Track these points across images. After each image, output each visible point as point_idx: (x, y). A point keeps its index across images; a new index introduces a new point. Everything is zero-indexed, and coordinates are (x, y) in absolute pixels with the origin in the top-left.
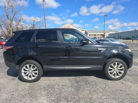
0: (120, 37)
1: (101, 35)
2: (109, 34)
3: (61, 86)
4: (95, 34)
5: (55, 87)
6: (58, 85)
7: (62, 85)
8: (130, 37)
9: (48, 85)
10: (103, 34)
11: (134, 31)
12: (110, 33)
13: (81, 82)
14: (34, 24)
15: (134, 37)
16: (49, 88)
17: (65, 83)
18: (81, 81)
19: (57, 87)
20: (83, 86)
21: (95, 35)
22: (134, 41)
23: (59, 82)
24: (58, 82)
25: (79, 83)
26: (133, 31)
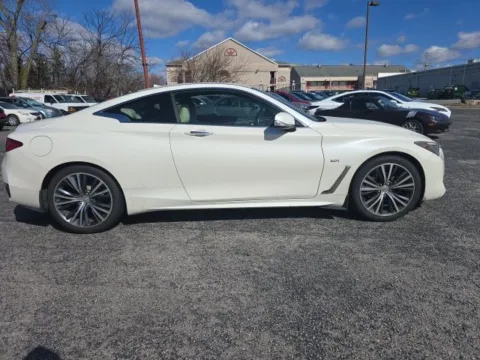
0: (418, 89)
1: (349, 83)
2: (375, 78)
3: (214, 320)
4: (328, 79)
5: (177, 328)
6: (194, 312)
7: (219, 315)
8: (453, 90)
9: (139, 319)
10: (355, 79)
11: (467, 66)
12: (381, 75)
13: (318, 293)
14: (99, 42)
15: (467, 90)
16: (142, 339)
17: (235, 299)
18: (317, 286)
19: (188, 328)
20: (335, 321)
21: (326, 83)
22: (468, 102)
23: (200, 295)
24: (195, 297)
25: (310, 296)
26: (462, 66)
